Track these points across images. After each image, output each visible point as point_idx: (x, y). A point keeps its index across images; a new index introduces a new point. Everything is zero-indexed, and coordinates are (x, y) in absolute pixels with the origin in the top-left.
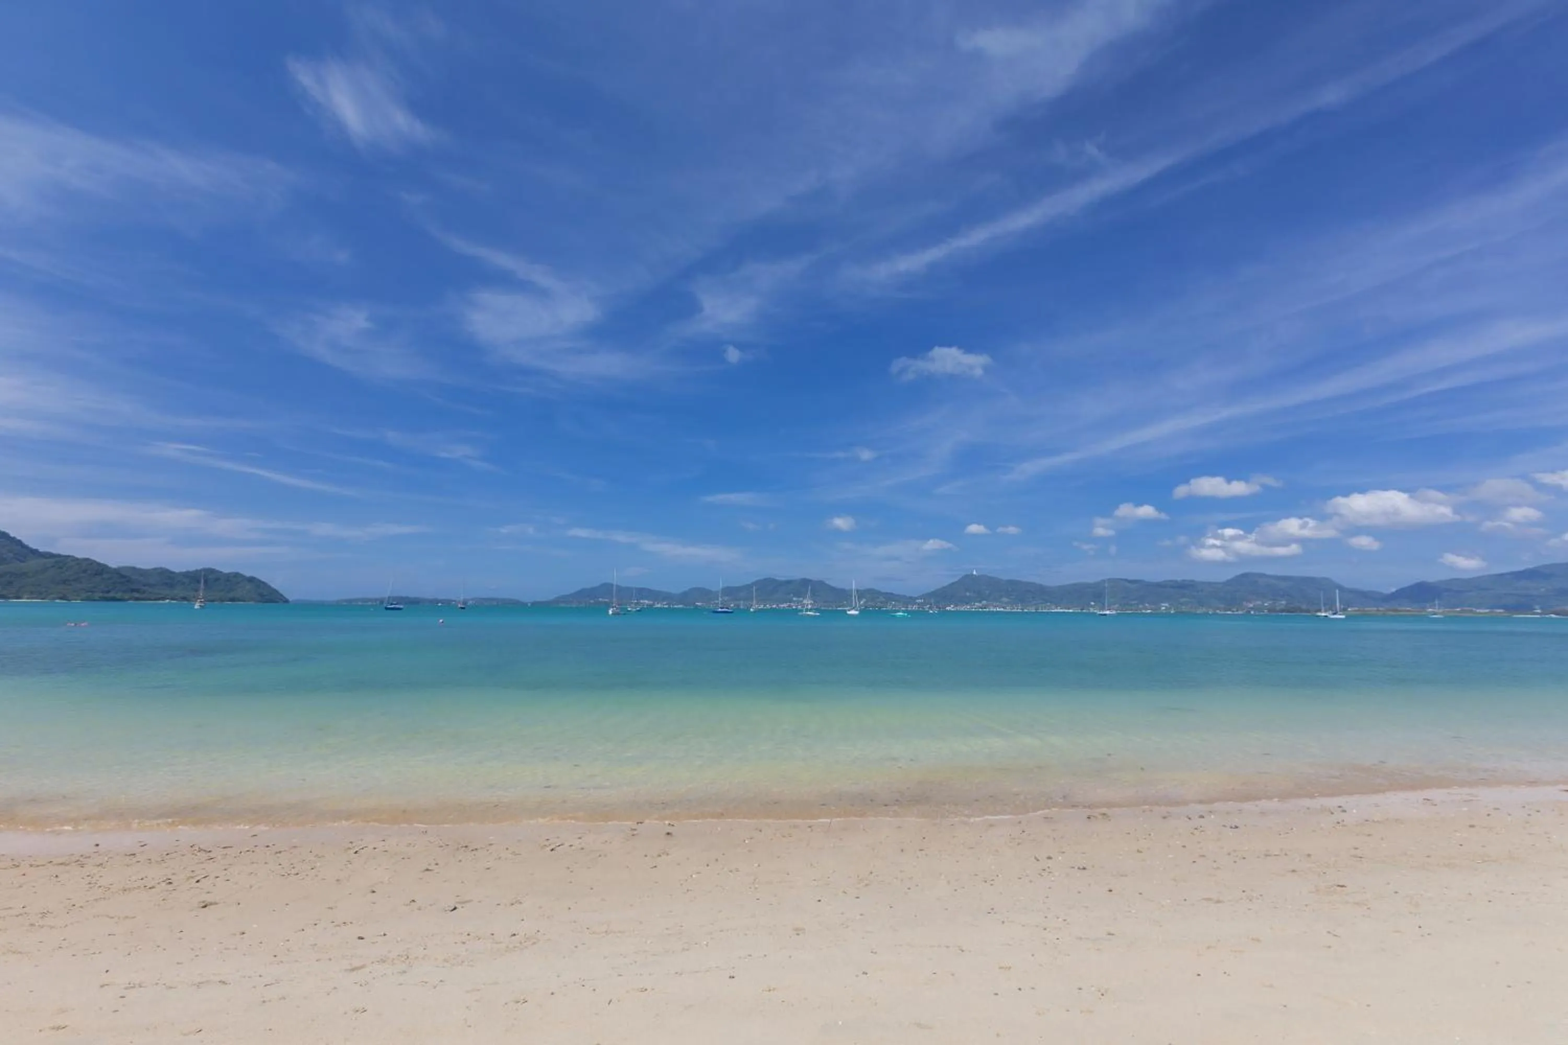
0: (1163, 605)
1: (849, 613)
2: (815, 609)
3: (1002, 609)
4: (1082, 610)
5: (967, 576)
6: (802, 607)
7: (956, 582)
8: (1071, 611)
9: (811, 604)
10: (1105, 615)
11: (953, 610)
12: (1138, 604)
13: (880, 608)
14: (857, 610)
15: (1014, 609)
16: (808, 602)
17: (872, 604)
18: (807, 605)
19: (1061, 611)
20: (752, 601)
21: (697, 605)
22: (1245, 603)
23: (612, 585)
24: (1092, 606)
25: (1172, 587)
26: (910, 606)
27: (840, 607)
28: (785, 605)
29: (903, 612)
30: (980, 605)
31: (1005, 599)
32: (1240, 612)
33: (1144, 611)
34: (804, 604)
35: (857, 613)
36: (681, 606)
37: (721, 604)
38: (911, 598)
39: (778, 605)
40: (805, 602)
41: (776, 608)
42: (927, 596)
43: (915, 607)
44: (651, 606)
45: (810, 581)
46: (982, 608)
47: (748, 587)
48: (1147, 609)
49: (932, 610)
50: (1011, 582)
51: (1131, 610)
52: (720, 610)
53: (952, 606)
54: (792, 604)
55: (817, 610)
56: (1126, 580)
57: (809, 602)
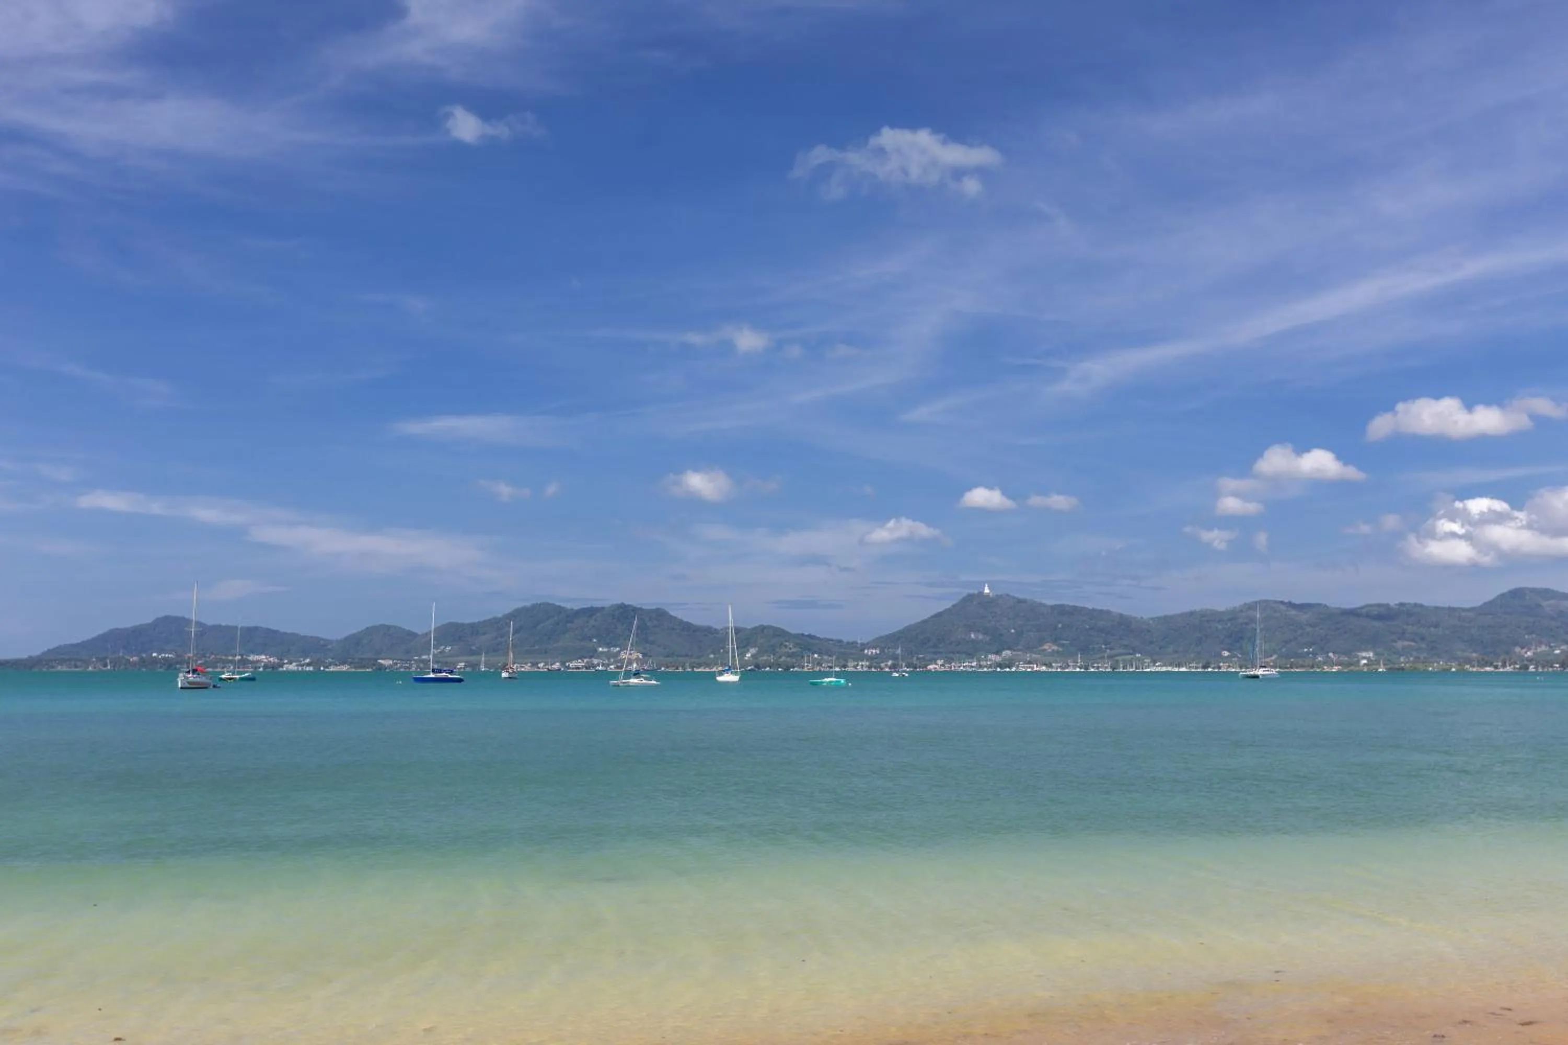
0: (1364, 654)
1: (720, 679)
2: (646, 671)
3: (1044, 668)
4: (1205, 667)
5: (970, 597)
6: (617, 667)
7: (948, 611)
8: (1183, 669)
9: (637, 660)
10: (1256, 677)
11: (943, 669)
12: (1315, 654)
13: (787, 669)
14: (736, 673)
15: (1068, 666)
16: (630, 655)
17: (772, 659)
18: (630, 663)
19: (1164, 669)
20: (507, 654)
21: (381, 664)
22: (1517, 649)
23: (188, 622)
24: (1226, 659)
25: (1379, 617)
26: (851, 664)
27: (699, 666)
28: (580, 663)
29: (838, 675)
30: (998, 659)
31: (1049, 647)
32: (1509, 669)
33: (1326, 669)
34: (622, 661)
35: (736, 678)
36: (344, 668)
37: (435, 662)
38: (853, 644)
39: (563, 664)
40: (624, 655)
41: (559, 670)
42: (888, 642)
43: (862, 666)
44: (274, 667)
45: (635, 610)
46: (1000, 666)
47: (498, 624)
48: (1332, 664)
49: (897, 672)
50: (1061, 610)
51: (1302, 666)
52: (432, 675)
53: (940, 662)
54: (595, 661)
55: (653, 674)
56: (1291, 605)
57: (634, 656)
